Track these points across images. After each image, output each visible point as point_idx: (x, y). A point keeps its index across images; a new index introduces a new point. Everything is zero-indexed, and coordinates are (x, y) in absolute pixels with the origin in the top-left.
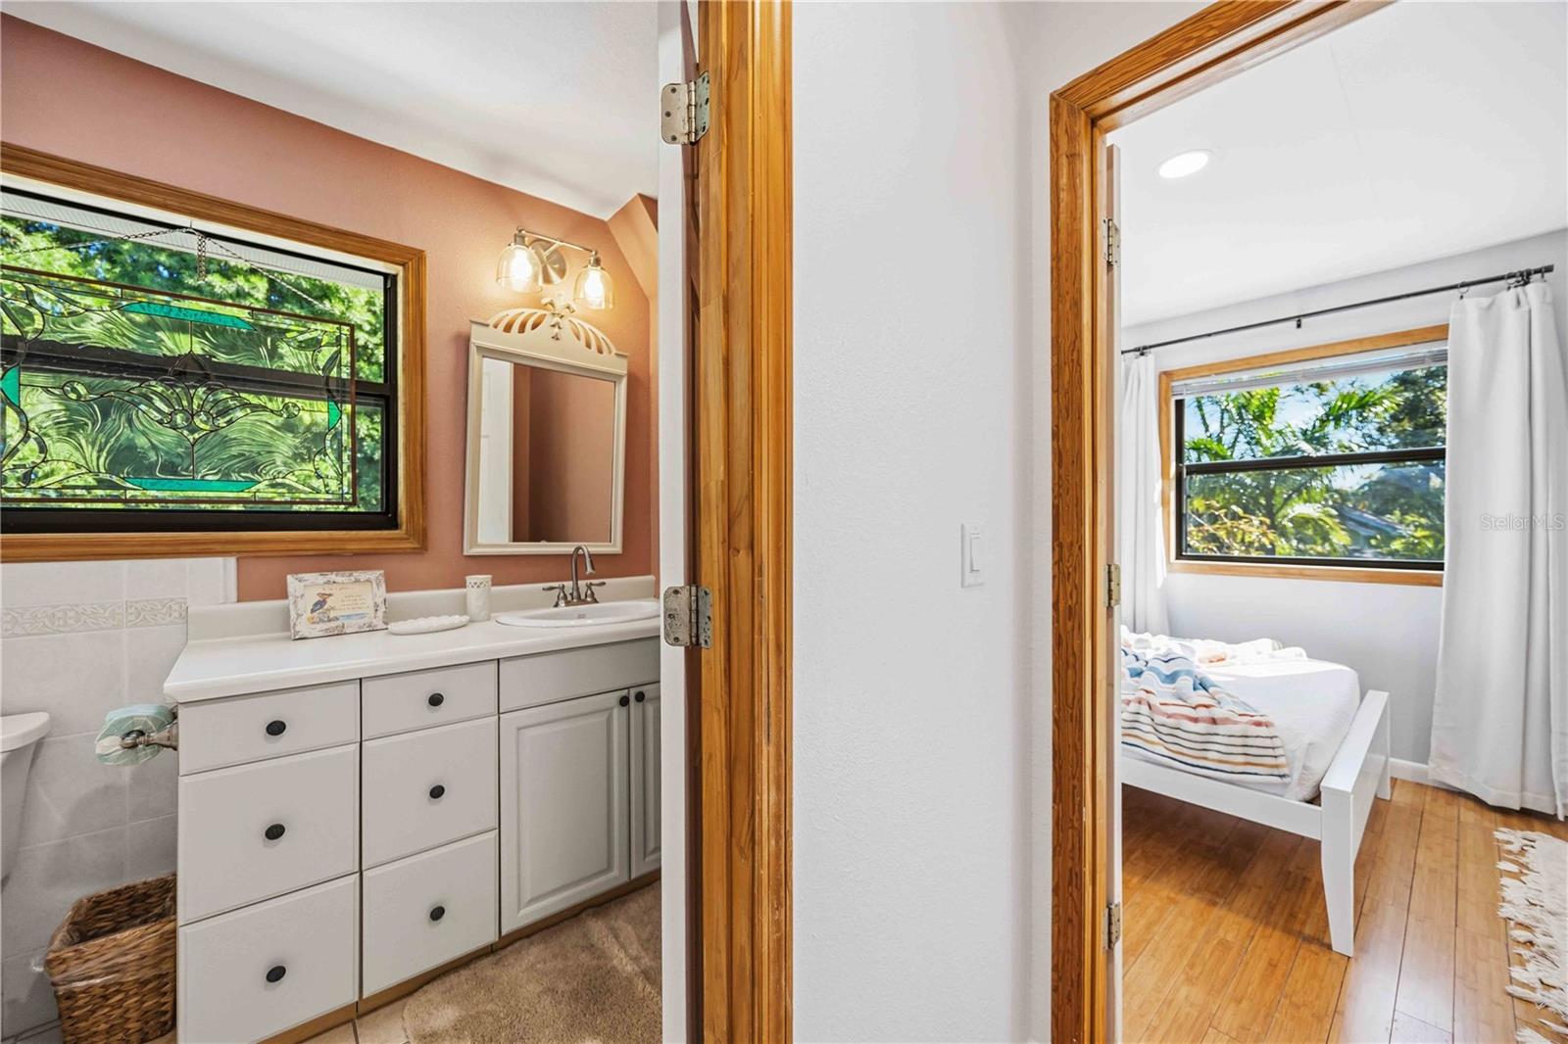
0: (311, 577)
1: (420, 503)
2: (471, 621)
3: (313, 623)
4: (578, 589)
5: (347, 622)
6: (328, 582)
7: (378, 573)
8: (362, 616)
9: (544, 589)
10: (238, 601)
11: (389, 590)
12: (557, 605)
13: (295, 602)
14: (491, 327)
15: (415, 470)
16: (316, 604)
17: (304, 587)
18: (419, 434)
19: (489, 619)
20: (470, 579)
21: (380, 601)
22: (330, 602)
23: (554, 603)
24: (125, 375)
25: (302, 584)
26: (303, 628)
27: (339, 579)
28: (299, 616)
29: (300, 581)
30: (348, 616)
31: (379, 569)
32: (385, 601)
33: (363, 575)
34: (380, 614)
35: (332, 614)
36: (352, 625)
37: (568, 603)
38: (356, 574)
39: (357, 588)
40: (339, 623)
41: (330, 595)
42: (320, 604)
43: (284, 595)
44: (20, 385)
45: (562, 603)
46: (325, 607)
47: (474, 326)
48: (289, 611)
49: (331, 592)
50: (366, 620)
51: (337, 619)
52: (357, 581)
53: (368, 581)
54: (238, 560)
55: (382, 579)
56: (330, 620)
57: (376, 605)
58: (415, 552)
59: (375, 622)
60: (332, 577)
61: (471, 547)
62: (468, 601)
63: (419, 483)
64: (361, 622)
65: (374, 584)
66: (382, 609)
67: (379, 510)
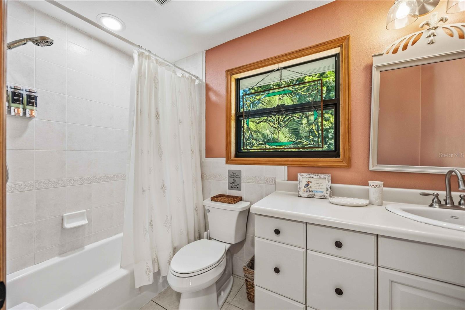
0: (305, 175)
1: (348, 146)
2: (371, 203)
3: (305, 192)
4: (451, 198)
5: (316, 194)
6: (310, 177)
7: (328, 175)
8: (322, 192)
9: (420, 194)
10: (288, 180)
11: (332, 183)
12: (431, 205)
13: (299, 183)
14: (385, 54)
15: (345, 133)
16: (306, 185)
17: (303, 178)
18: (347, 116)
19: (381, 204)
20: (371, 183)
21: (328, 187)
22: (311, 185)
23: (430, 204)
24: (265, 115)
25: (301, 177)
26: (302, 193)
27: (314, 176)
28: (300, 188)
29: (301, 176)
30: (317, 191)
31: (328, 173)
32: (331, 187)
33: (323, 176)
34: (328, 192)
35: (311, 189)
36: (318, 195)
37: (441, 206)
38: (320, 175)
39: (320, 181)
40: (313, 193)
41: (311, 182)
42: (307, 185)
43: (297, 180)
44: (249, 122)
45: (436, 206)
46: (309, 186)
47: (374, 58)
48: (297, 186)
49: (311, 181)
50: (323, 194)
51: (313, 192)
52: (320, 178)
53: (324, 178)
54: (288, 167)
55: (330, 178)
56: (310, 192)
57: (327, 189)
58: (345, 167)
59: (326, 195)
60: (312, 175)
61: (373, 167)
62: (370, 192)
63: (347, 138)
64: (321, 194)
65: (327, 180)
66: (329, 190)
67: (333, 150)
